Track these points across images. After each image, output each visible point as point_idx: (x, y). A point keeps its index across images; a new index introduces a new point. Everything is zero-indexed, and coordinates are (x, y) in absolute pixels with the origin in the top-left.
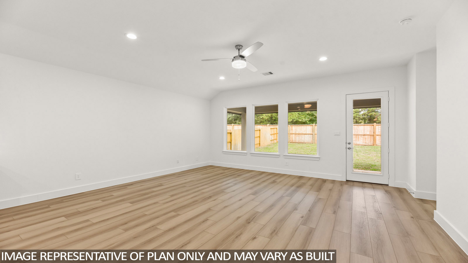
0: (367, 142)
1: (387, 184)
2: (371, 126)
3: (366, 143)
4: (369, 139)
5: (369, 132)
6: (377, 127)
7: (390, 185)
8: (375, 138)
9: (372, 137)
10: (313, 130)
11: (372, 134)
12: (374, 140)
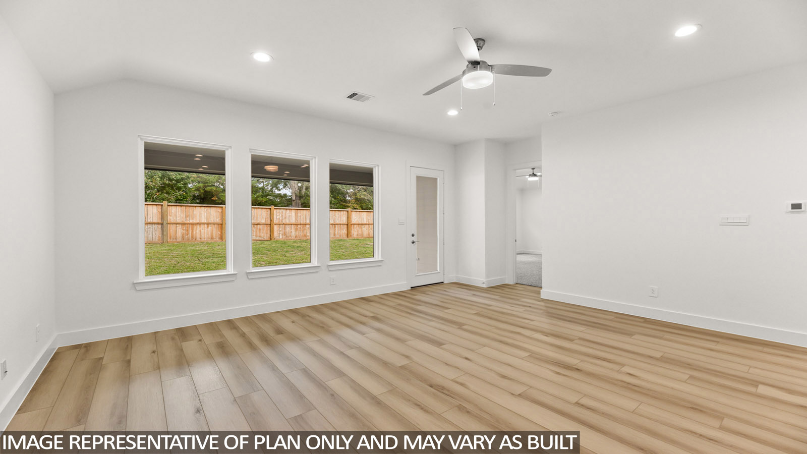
0: (262, 235)
1: (442, 281)
2: (267, 210)
3: (260, 237)
4: (265, 231)
5: (265, 220)
6: (275, 211)
7: (445, 282)
8: (273, 228)
9: (269, 228)
10: (165, 215)
11: (269, 223)
12: (272, 231)
